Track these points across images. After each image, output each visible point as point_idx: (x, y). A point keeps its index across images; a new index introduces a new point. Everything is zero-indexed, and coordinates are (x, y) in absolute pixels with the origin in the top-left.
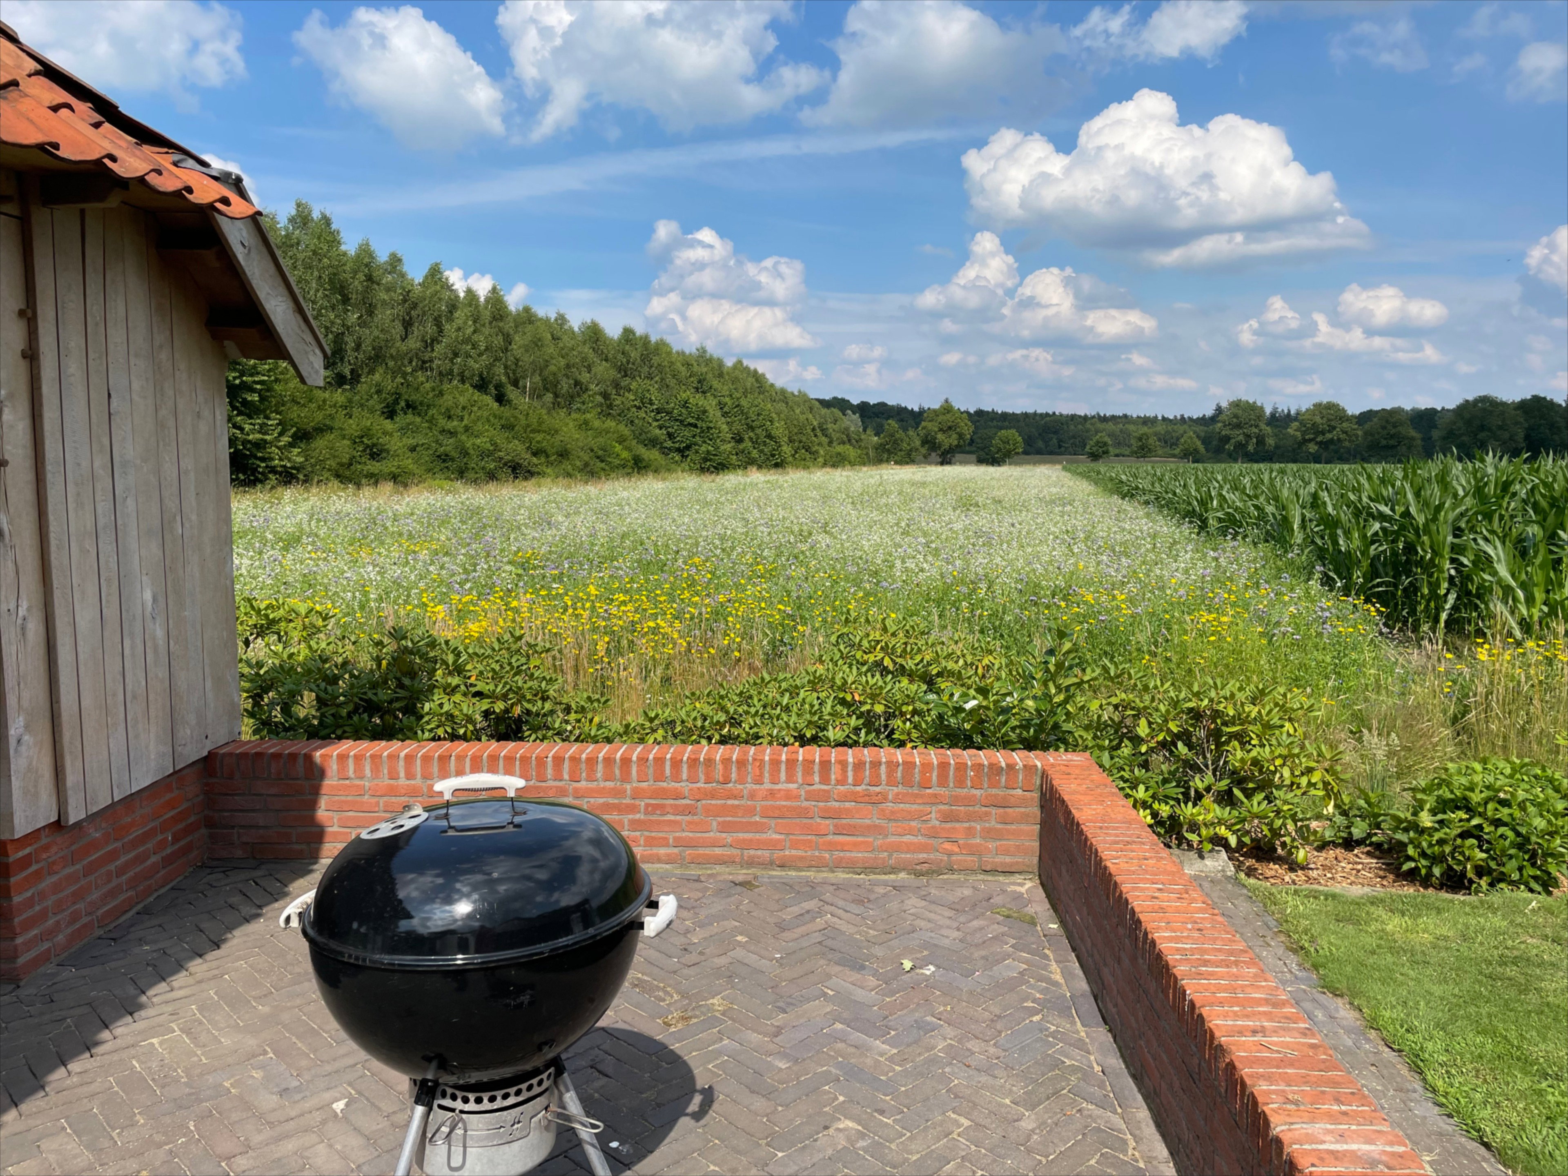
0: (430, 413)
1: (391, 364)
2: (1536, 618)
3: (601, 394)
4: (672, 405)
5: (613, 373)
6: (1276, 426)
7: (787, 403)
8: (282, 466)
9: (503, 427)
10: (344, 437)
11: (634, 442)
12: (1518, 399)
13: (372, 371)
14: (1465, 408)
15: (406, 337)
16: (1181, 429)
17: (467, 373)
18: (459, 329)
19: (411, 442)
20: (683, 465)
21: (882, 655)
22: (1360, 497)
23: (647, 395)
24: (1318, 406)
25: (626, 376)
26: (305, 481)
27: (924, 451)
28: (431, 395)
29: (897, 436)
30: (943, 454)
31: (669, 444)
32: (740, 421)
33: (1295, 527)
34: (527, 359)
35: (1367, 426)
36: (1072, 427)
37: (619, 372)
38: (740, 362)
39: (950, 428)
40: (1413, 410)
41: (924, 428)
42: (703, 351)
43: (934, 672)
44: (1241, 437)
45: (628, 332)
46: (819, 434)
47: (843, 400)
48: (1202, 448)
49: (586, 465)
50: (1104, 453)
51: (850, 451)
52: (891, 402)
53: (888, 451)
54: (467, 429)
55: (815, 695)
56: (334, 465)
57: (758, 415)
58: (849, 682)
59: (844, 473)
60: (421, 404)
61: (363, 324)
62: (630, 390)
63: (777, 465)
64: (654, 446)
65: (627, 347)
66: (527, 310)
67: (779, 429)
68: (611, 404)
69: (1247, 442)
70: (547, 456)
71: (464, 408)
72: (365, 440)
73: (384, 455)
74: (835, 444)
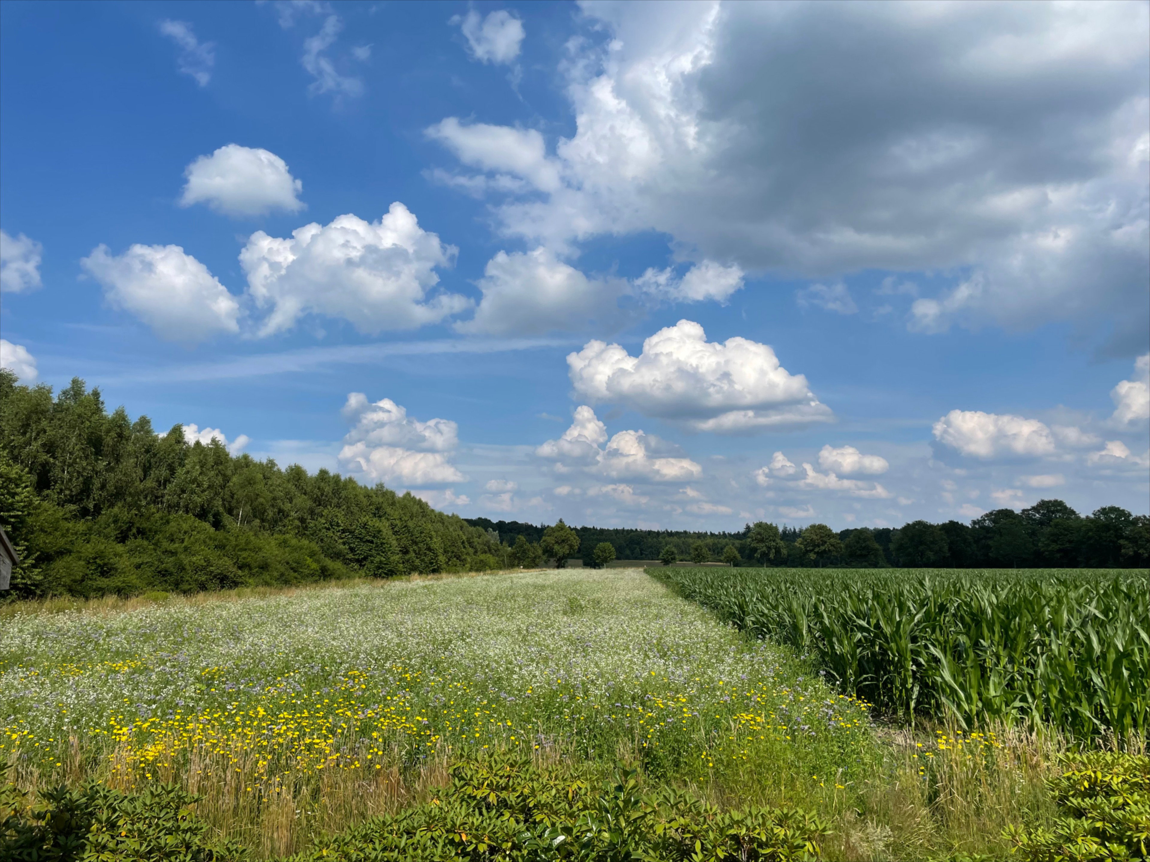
0: (157, 537)
1: (129, 499)
2: (974, 712)
3: (299, 519)
4: (354, 527)
5: (309, 504)
6: (787, 540)
7: (443, 523)
8: (22, 584)
9: (216, 547)
10: (80, 559)
11: (322, 556)
12: (940, 523)
13: (112, 505)
14: (908, 528)
15: (145, 478)
16: (724, 541)
17: (191, 506)
18: (188, 472)
19: (138, 560)
20: (360, 572)
21: (488, 791)
22: (846, 611)
23: (335, 519)
24: (813, 527)
25: (319, 505)
26: (41, 596)
27: (544, 557)
28: (159, 523)
29: (525, 547)
30: (558, 560)
31: (350, 556)
32: (407, 538)
33: (804, 632)
34: (240, 494)
35: (847, 540)
36: (650, 540)
37: (315, 502)
38: (408, 494)
39: (563, 541)
40: (875, 529)
41: (544, 541)
42: (381, 486)
43: (531, 805)
44: (765, 549)
45: (323, 473)
46: (467, 546)
47: (486, 520)
48: (738, 556)
49: (282, 575)
50: (672, 559)
51: (491, 559)
52: (521, 521)
53: (519, 558)
54: (186, 549)
55: (429, 834)
56: (68, 582)
57: (421, 533)
58: (458, 824)
59: (486, 577)
60: (150, 530)
61: (109, 469)
62: (322, 516)
63: (434, 571)
64: (338, 558)
65: (322, 484)
66: (246, 457)
67: (437, 543)
68: (306, 526)
69: (769, 552)
70: (251, 569)
71: (185, 533)
72: (98, 561)
73: (113, 572)
74: (479, 553)
